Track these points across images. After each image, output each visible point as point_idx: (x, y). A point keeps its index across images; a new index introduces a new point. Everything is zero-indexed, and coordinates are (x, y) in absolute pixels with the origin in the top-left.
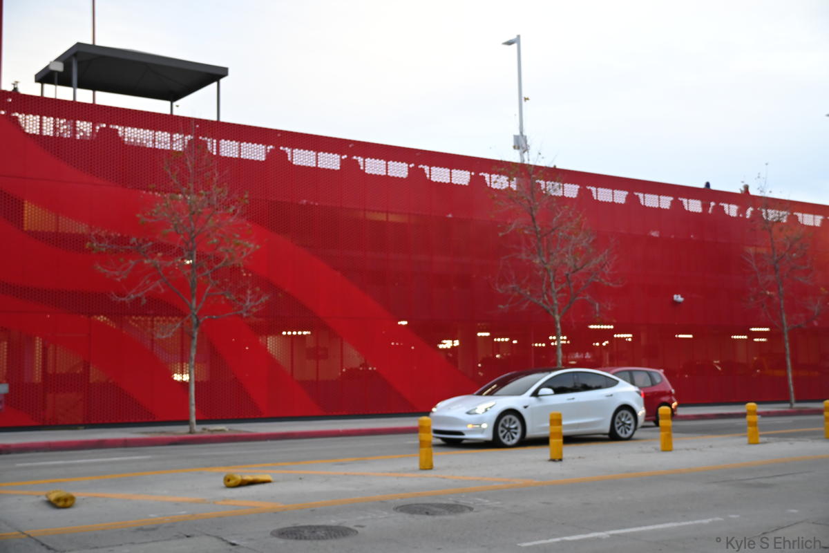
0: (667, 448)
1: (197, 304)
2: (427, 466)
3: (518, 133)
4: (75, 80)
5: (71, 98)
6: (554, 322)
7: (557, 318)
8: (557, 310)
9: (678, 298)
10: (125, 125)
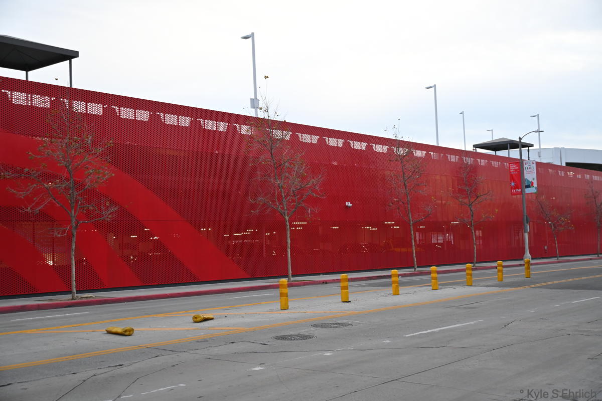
0: (396, 294)
1: (75, 213)
2: (285, 308)
3: (253, 98)
6: (284, 221)
7: (287, 218)
8: (286, 214)
9: (349, 204)
10: (12, 90)
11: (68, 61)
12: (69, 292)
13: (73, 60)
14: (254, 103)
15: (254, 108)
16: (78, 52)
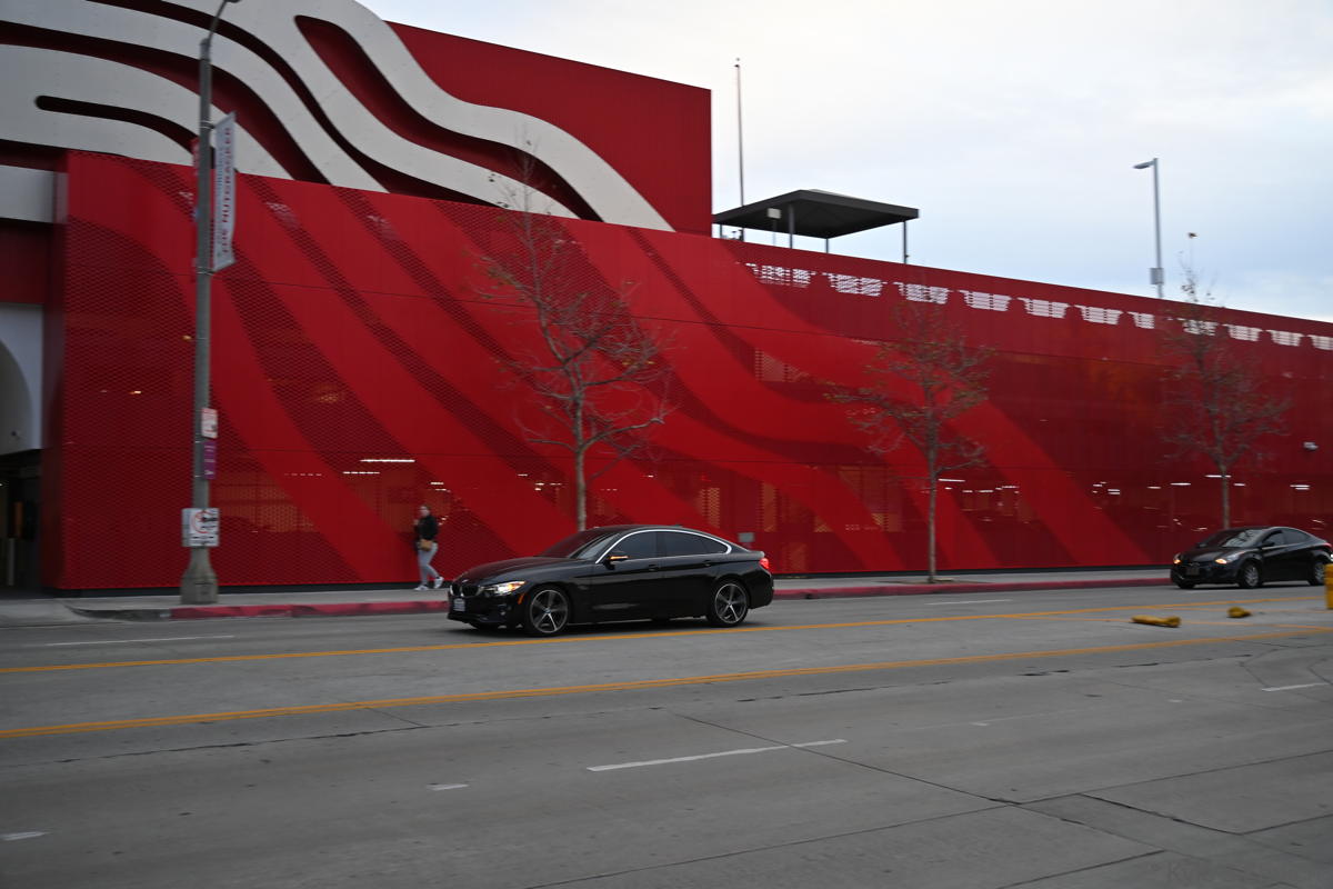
3: (1155, 267)
4: (792, 226)
5: (787, 246)
9: (1310, 446)
10: (835, 273)
11: (900, 224)
12: (925, 571)
13: (909, 222)
14: (1157, 276)
15: (1156, 284)
16: (916, 211)
